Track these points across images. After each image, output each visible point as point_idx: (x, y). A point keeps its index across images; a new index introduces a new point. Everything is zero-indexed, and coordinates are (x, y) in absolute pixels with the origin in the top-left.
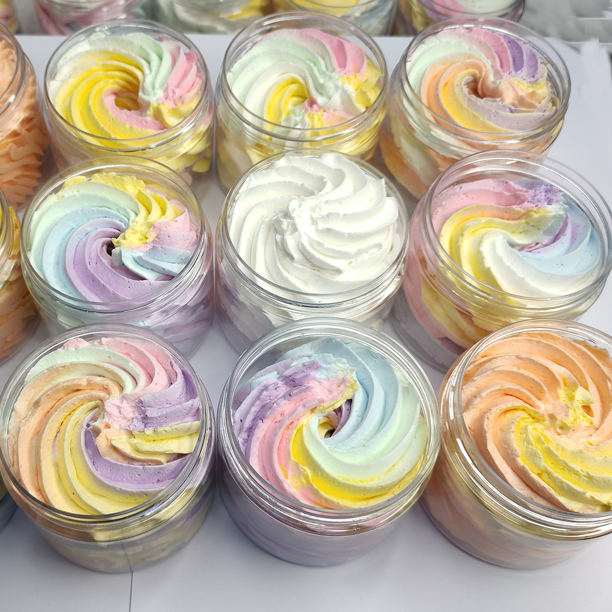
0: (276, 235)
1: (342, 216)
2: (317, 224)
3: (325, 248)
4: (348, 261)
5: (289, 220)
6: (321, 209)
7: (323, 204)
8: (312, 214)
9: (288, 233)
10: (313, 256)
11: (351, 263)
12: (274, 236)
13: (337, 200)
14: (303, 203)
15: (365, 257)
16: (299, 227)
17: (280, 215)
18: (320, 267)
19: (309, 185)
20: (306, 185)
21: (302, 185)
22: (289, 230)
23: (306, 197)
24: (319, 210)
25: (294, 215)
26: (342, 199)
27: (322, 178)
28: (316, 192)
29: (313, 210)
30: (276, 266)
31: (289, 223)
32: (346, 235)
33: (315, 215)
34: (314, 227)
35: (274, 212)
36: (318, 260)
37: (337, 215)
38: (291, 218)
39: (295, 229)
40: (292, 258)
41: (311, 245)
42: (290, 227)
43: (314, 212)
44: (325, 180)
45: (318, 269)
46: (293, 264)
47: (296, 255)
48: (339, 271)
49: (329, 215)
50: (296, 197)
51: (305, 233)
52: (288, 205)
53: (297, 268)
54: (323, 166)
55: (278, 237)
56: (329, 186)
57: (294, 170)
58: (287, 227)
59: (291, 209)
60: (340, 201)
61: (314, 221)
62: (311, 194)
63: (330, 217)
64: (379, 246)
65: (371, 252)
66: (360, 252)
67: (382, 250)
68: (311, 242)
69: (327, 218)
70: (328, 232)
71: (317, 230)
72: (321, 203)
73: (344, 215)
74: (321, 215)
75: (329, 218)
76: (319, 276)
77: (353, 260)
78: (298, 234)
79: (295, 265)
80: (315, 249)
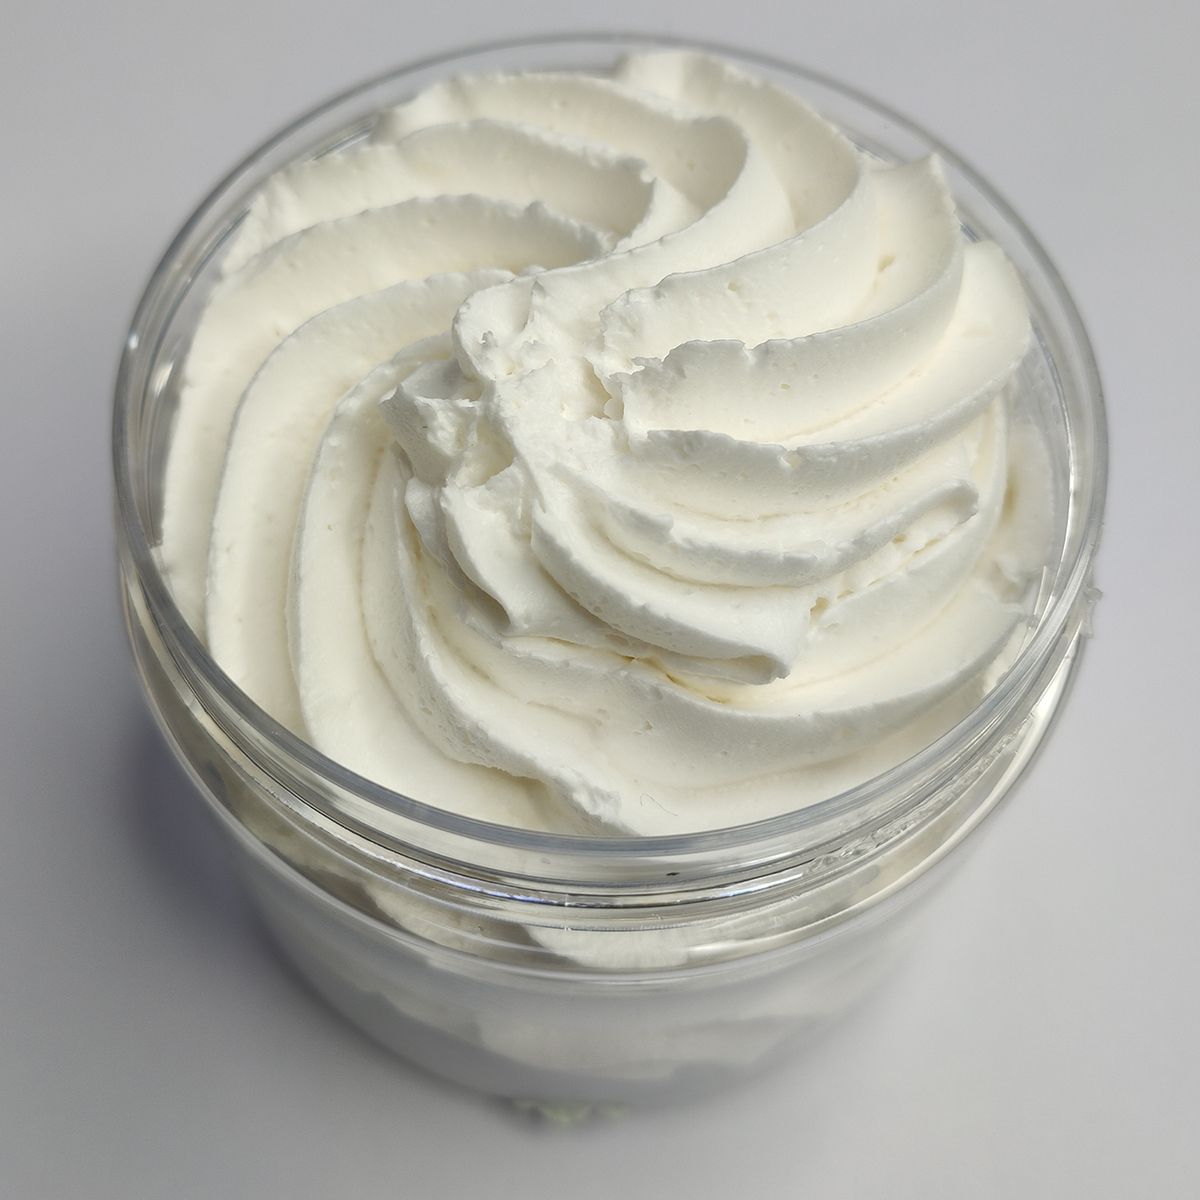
0: (405, 483)
1: (751, 359)
2: (619, 413)
3: (675, 547)
4: (805, 601)
5: (465, 403)
6: (634, 330)
7: (644, 300)
8: (594, 358)
9: (465, 474)
10: (612, 599)
11: (821, 605)
12: (395, 493)
13: (718, 272)
14: (537, 300)
15: (892, 563)
16: (522, 436)
17: (423, 374)
18: (657, 648)
19: (565, 205)
20: (553, 209)
21: (533, 210)
22: (469, 454)
23: (549, 269)
24: (627, 334)
25: (494, 369)
26: (741, 263)
27: (628, 169)
28: (603, 238)
29: (593, 335)
30: (414, 663)
31: (466, 417)
32: (784, 463)
33: (610, 364)
34: (605, 427)
35: (393, 362)
36: (644, 616)
37: (726, 352)
38: (480, 388)
39: (499, 449)
40: (495, 612)
41: (599, 533)
42: (473, 438)
43: (600, 344)
44: (646, 178)
45: (648, 654)
46: (508, 644)
47: (518, 597)
48: (763, 666)
49: (682, 359)
50: (509, 275)
51: (559, 471)
52: (456, 320)
53: (533, 666)
54: (635, 113)
55: (417, 498)
56: (668, 205)
57: (485, 138)
58: (461, 440)
59: (469, 337)
60: (733, 276)
61: (604, 398)
62: (579, 249)
63: (688, 369)
64: (960, 501)
65: (919, 537)
66: (863, 548)
67: (974, 520)
68: (596, 516)
69: (671, 374)
70: (685, 456)
71: (626, 449)
72: (634, 298)
73: (766, 351)
74: (636, 361)
75: (681, 373)
76: (657, 693)
77: (833, 588)
78: (520, 477)
79: (523, 647)
80: (621, 552)
